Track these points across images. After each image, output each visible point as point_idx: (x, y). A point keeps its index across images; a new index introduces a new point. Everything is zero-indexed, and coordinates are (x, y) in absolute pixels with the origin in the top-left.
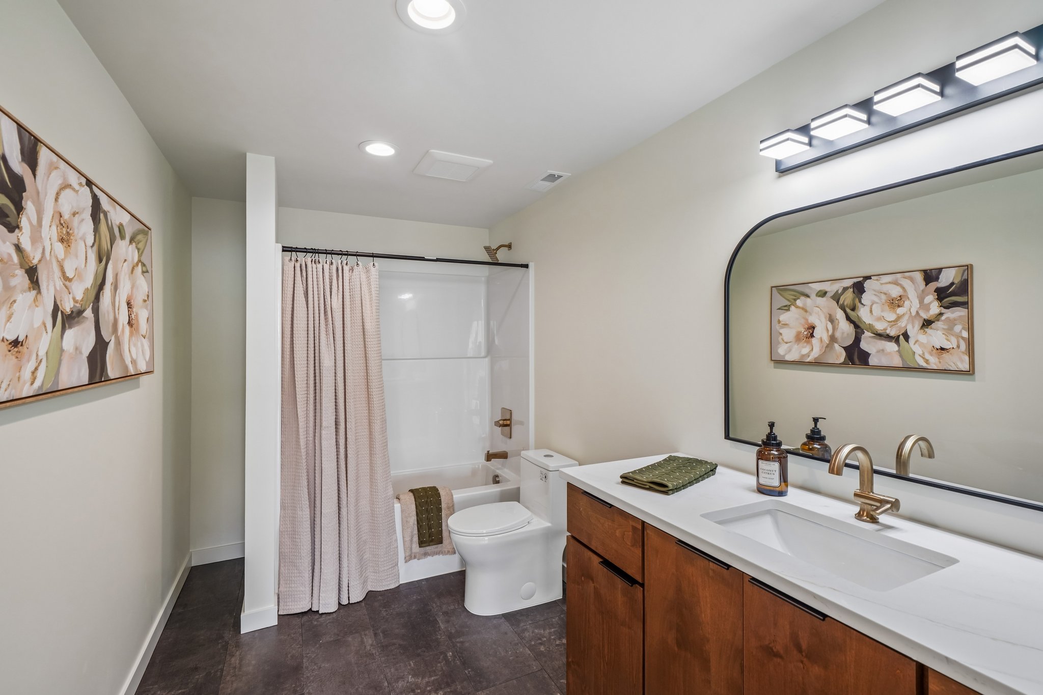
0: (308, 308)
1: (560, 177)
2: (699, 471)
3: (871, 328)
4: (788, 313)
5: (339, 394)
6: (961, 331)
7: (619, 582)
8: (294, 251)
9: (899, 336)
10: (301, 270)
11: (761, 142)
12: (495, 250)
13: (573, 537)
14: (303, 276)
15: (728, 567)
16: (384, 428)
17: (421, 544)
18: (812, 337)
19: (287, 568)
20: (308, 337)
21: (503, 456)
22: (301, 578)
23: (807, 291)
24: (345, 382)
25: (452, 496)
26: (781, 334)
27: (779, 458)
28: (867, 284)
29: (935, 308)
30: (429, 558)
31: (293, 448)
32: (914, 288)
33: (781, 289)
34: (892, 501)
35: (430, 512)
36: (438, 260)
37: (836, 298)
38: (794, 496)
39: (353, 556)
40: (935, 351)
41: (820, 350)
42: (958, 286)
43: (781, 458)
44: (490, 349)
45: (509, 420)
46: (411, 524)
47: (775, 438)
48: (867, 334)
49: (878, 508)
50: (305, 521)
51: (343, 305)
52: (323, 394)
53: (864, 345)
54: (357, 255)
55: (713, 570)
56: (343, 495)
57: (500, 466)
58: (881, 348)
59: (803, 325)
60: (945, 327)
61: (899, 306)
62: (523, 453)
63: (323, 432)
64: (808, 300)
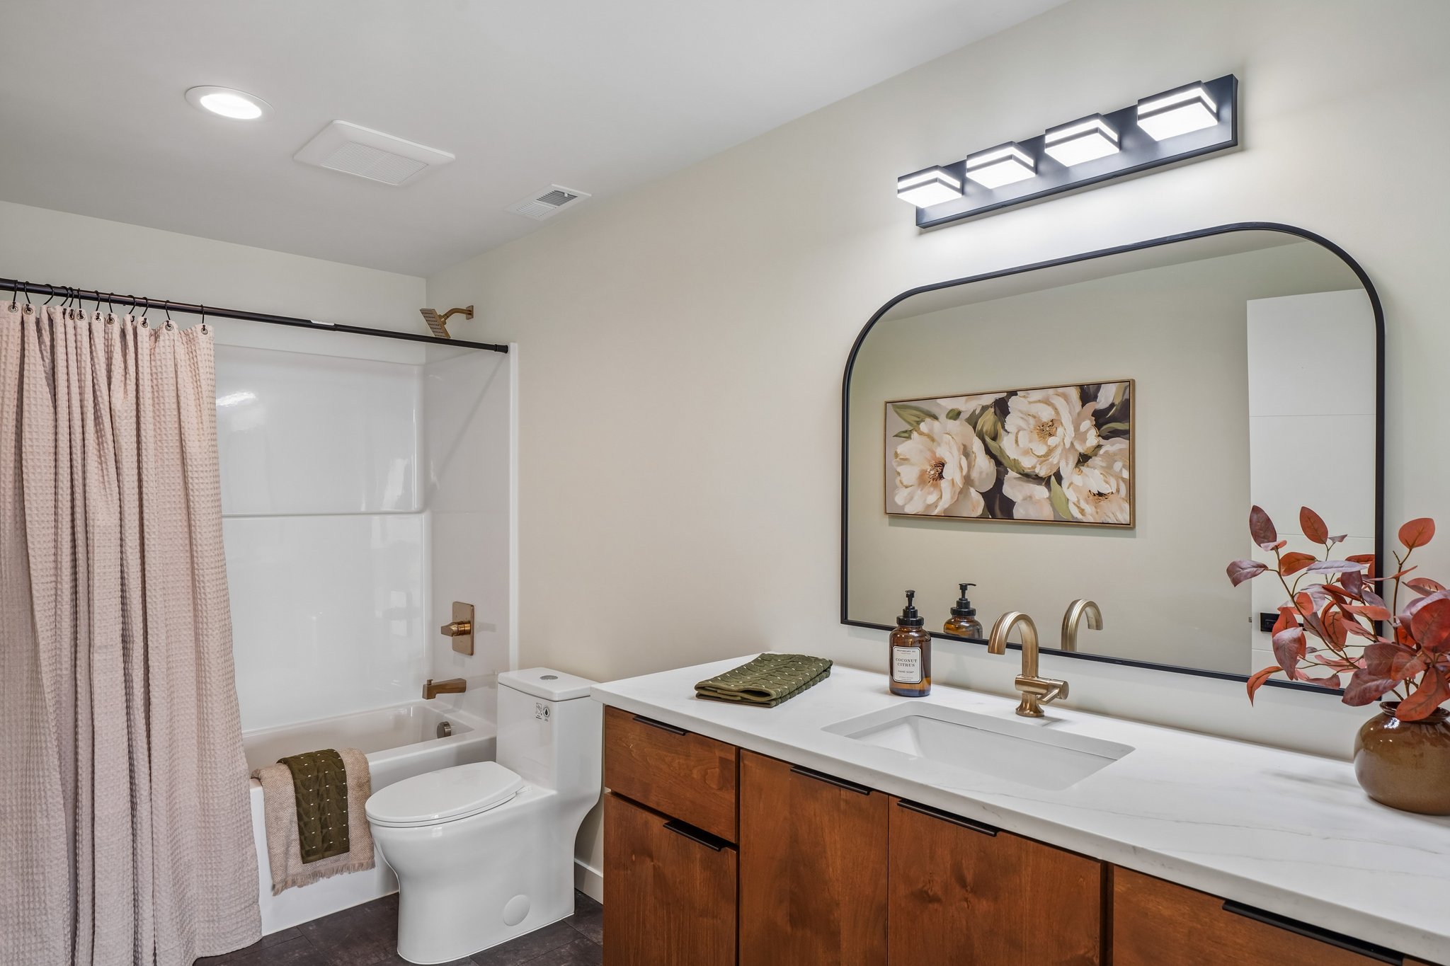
0: (55, 407)
1: (571, 197)
2: (808, 672)
3: (1016, 465)
4: (909, 442)
5: (131, 580)
6: (1121, 470)
7: (698, 850)
8: (22, 290)
9: (1051, 476)
10: (39, 330)
11: (900, 179)
12: (443, 316)
13: (616, 794)
14: (44, 342)
15: (869, 790)
16: (228, 646)
17: (307, 855)
18: (940, 478)
19: (11, 936)
20: (56, 467)
21: (458, 687)
22: (46, 952)
23: (934, 410)
24: (143, 557)
25: (366, 763)
26: (899, 474)
27: (920, 642)
28: (1013, 403)
29: (1092, 439)
30: (323, 882)
31: (22, 694)
32: (1068, 409)
33: (899, 405)
34: (1060, 685)
35: (325, 796)
36: (337, 328)
37: (973, 421)
38: (939, 696)
39: (164, 894)
40: (1091, 497)
41: (952, 498)
42: (1119, 408)
43: (923, 641)
44: (430, 499)
45: (469, 622)
46: (286, 821)
47: (915, 614)
48: (1012, 474)
49: (1044, 696)
50: (55, 838)
51: (138, 404)
52: (96, 581)
53: (1008, 490)
54: (167, 307)
55: (846, 802)
56: (142, 780)
57: (450, 707)
58: (1029, 494)
59: (929, 461)
60: (1104, 464)
61: (1050, 435)
62: (502, 677)
63: (96, 657)
64: (936, 423)
